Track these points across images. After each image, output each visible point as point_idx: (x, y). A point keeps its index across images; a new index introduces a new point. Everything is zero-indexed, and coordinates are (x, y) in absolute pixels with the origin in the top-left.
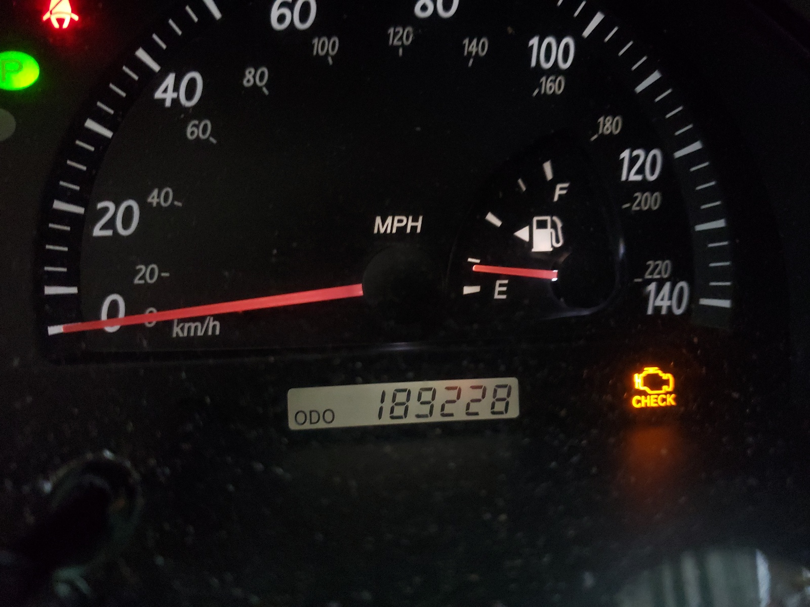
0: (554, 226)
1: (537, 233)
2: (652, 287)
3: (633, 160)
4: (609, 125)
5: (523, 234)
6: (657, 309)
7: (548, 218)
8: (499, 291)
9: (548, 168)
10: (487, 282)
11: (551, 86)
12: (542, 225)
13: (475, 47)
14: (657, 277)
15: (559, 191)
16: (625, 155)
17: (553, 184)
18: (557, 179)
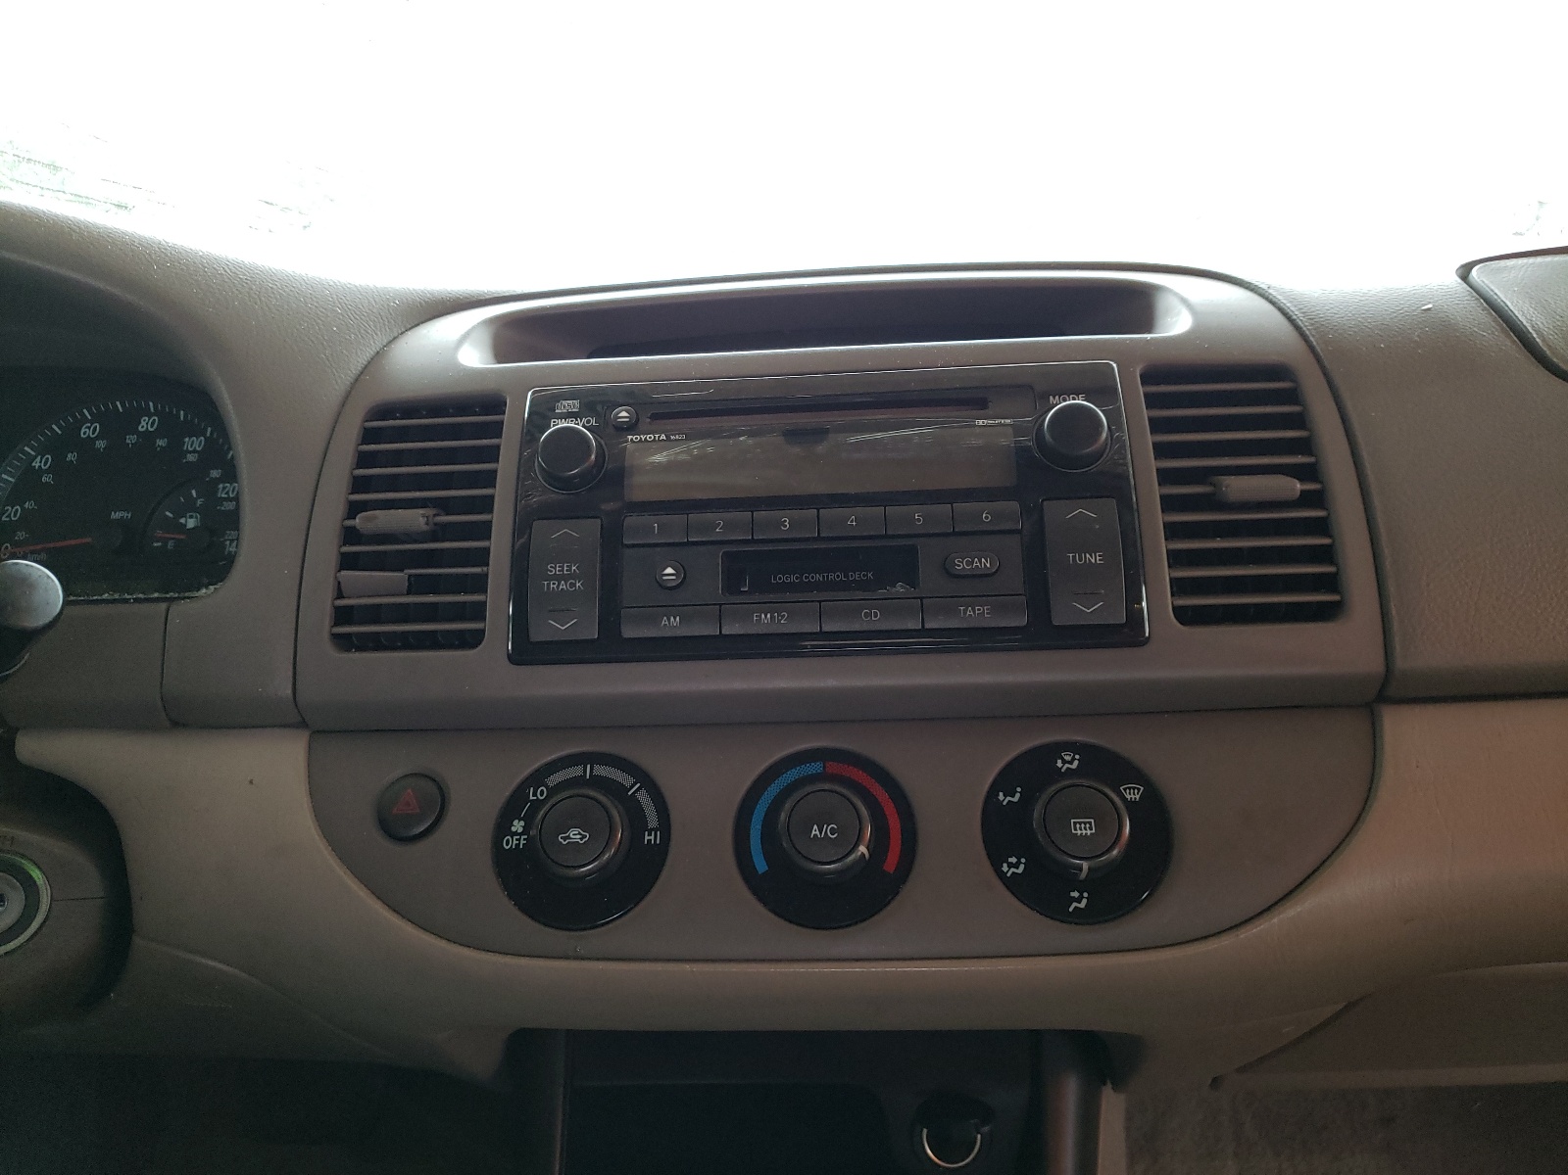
0: (196, 518)
1: (189, 520)
2: (228, 542)
3: (224, 488)
4: (215, 474)
5: (183, 521)
6: (230, 552)
7: (194, 515)
8: (170, 545)
9: (194, 493)
10: (165, 541)
11: (191, 458)
12: (191, 517)
13: (161, 442)
14: (230, 538)
15: (199, 502)
16: (221, 486)
17: (196, 499)
18: (198, 497)
